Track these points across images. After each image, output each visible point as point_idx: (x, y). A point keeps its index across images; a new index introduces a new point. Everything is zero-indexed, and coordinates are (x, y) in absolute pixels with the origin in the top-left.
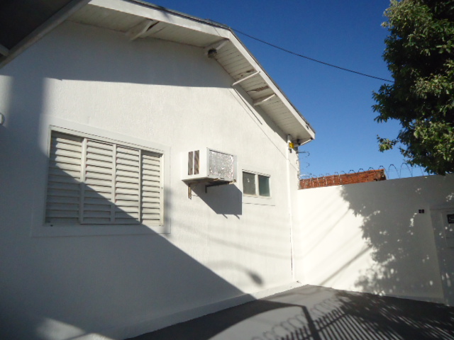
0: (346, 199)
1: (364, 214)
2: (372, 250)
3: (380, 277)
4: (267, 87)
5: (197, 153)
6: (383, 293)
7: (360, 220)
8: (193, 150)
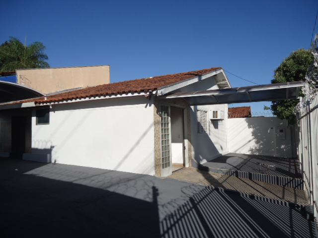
0: (247, 122)
1: (253, 128)
2: (254, 140)
3: (258, 148)
4: (227, 84)
5: (217, 112)
6: (257, 154)
7: (251, 130)
8: (215, 111)
